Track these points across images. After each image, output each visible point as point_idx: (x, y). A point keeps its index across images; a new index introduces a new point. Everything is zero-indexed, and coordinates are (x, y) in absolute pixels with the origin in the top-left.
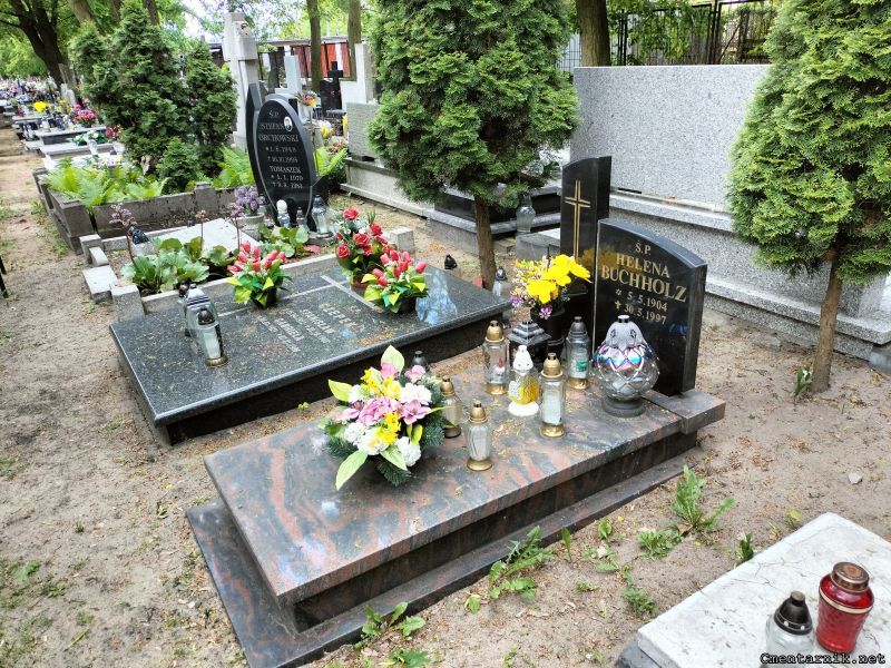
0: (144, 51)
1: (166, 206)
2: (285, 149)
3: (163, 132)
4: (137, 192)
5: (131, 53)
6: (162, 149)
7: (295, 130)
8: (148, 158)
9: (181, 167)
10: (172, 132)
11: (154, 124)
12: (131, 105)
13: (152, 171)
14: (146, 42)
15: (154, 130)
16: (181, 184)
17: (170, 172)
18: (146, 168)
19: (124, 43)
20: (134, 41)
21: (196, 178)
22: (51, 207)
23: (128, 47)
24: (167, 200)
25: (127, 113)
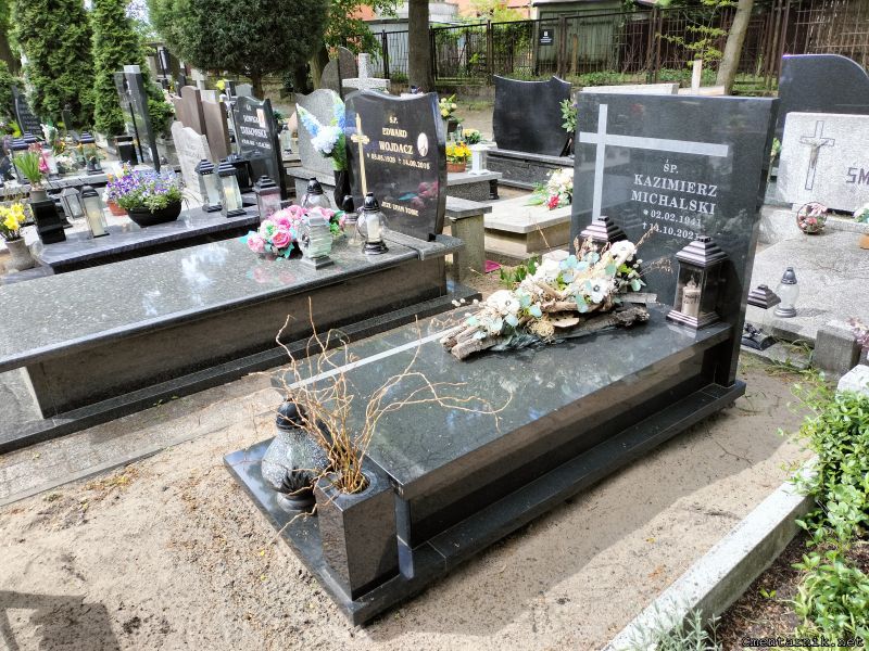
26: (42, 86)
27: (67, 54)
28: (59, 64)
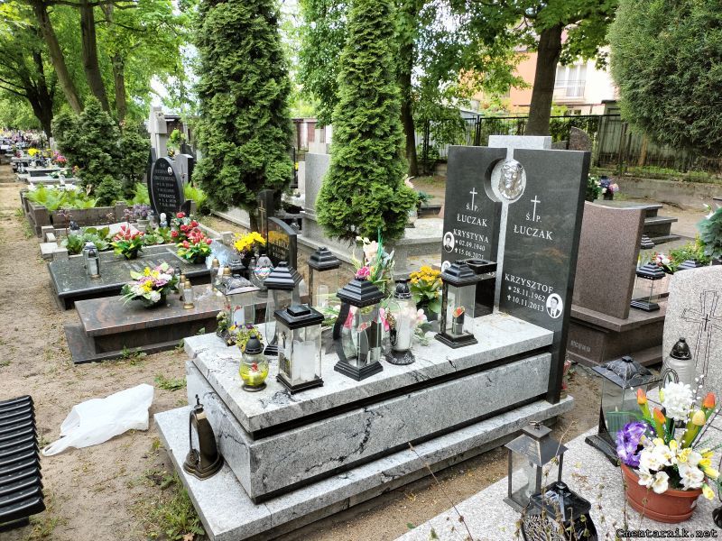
0: (96, 125)
1: (96, 213)
2: (167, 185)
3: (102, 171)
4: (81, 205)
5: (88, 126)
6: (99, 181)
7: (173, 174)
8: (91, 186)
9: (109, 192)
10: (107, 172)
11: (96, 167)
12: (84, 155)
13: (92, 194)
14: (98, 121)
15: (96, 170)
16: (108, 202)
17: (102, 195)
18: (89, 191)
19: (85, 120)
20: (91, 120)
21: (118, 199)
22: (28, 211)
23: (87, 123)
24: (98, 210)
25: (82, 159)
26: (223, 153)
27: (260, 116)
28: (248, 128)
